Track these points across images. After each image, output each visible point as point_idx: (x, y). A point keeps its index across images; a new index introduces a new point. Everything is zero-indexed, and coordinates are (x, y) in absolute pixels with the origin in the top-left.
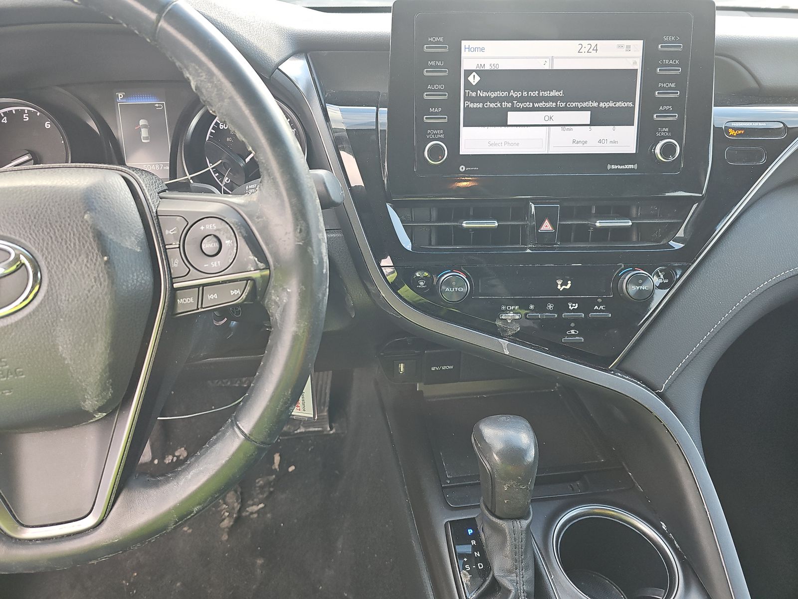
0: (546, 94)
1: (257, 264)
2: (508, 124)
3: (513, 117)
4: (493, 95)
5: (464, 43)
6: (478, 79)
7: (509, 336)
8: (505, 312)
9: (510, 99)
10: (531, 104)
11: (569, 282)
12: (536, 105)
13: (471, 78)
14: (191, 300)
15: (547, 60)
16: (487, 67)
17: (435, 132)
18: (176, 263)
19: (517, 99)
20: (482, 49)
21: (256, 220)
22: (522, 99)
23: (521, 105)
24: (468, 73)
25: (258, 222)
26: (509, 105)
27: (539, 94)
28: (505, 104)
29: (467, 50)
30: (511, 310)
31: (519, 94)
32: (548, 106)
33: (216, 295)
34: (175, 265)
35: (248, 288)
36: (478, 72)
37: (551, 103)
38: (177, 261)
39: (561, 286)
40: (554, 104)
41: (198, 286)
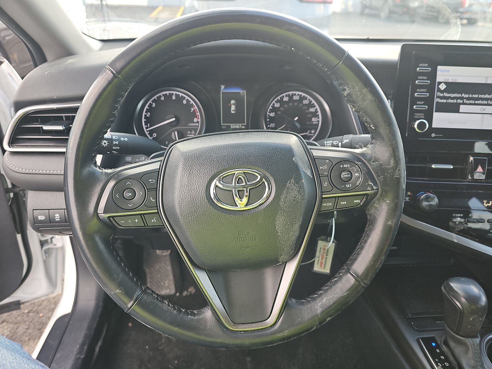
0: (482, 96)
1: (373, 187)
2: (460, 111)
3: (462, 108)
4: (453, 95)
5: (439, 67)
6: (445, 86)
7: (456, 231)
8: (456, 217)
9: (462, 98)
10: (474, 101)
11: (491, 202)
12: (476, 102)
13: (440, 86)
14: (331, 204)
15: (484, 78)
16: (450, 81)
17: (419, 114)
18: (326, 184)
19: (465, 98)
20: (448, 71)
21: (372, 163)
22: (468, 99)
23: (468, 102)
24: (440, 83)
25: (373, 165)
26: (461, 101)
27: (478, 96)
28: (459, 101)
29: (440, 71)
30: (459, 217)
31: (467, 96)
32: (483, 103)
33: (345, 202)
34: (325, 185)
35: (364, 199)
36: (445, 83)
37: (485, 101)
38: (326, 183)
39: (486, 204)
40: (487, 102)
41: (335, 197)
